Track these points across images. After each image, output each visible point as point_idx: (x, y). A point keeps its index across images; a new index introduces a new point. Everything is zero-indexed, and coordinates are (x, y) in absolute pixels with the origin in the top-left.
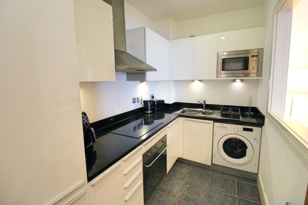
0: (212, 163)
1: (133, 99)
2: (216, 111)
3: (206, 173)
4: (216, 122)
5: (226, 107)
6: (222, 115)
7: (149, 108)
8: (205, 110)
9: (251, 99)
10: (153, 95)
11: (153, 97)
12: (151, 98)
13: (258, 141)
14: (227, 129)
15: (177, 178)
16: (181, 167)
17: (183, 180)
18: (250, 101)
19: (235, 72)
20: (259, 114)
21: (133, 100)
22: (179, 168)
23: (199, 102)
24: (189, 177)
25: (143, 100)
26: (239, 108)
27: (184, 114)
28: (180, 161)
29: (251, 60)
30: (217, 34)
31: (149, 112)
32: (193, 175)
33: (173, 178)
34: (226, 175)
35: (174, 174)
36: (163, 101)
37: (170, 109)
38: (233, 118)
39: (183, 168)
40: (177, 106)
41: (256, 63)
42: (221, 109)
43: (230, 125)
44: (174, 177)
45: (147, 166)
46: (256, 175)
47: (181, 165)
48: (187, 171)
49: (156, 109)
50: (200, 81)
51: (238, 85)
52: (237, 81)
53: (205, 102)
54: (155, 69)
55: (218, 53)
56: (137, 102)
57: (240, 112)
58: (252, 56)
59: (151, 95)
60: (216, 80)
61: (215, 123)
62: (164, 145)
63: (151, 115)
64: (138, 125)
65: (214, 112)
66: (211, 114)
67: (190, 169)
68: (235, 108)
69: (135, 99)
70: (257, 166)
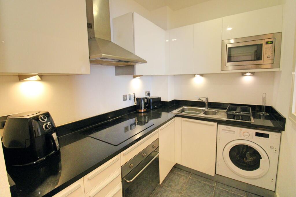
0: (215, 173)
1: (124, 96)
2: (221, 110)
3: (208, 185)
4: (220, 124)
5: (233, 106)
6: (229, 116)
7: (143, 106)
8: (207, 109)
9: (264, 96)
10: (149, 91)
11: (149, 94)
12: (147, 95)
13: (276, 151)
14: (234, 134)
15: (172, 190)
16: (178, 175)
17: (180, 193)
18: (264, 98)
19: (244, 63)
20: (276, 115)
21: (124, 98)
22: (176, 177)
23: (200, 99)
24: (187, 189)
25: (136, 97)
26: (250, 108)
27: (183, 113)
28: (177, 168)
29: (265, 48)
30: (221, 18)
31: (143, 111)
32: (192, 187)
33: (167, 189)
34: (233, 189)
35: (170, 184)
36: (160, 98)
37: (168, 107)
38: (242, 120)
39: (180, 177)
40: (176, 104)
41: (272, 52)
42: (227, 109)
43: (239, 129)
44: (169, 188)
45: (128, 181)
46: (273, 192)
47: (179, 173)
48: (185, 181)
49: (151, 107)
50: (202, 75)
51: (248, 79)
52: (247, 74)
53: (207, 99)
54: (144, 60)
55: (222, 41)
56: (129, 99)
57: (251, 113)
58: (267, 43)
59: (146, 92)
60: (221, 73)
61: (218, 125)
62: (156, 151)
63: (145, 114)
64: (130, 125)
65: (218, 112)
66: (215, 113)
67: (190, 179)
68: (244, 107)
69: (126, 96)
70: (274, 181)
